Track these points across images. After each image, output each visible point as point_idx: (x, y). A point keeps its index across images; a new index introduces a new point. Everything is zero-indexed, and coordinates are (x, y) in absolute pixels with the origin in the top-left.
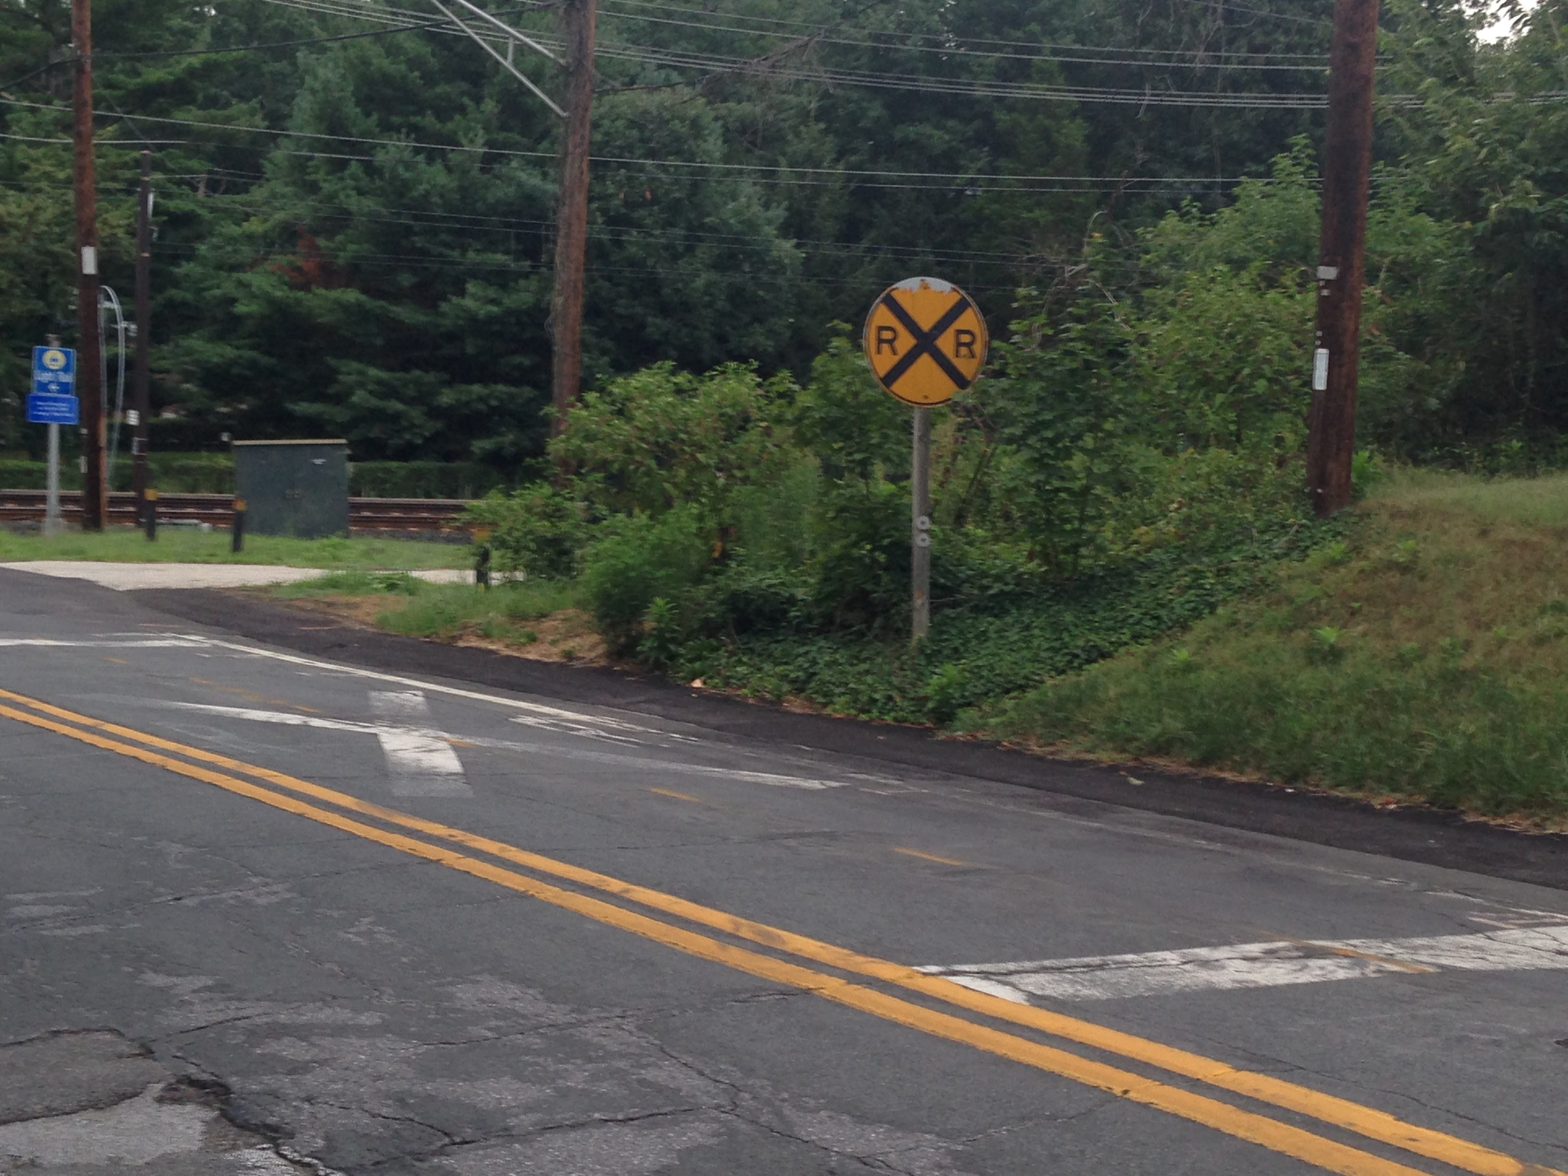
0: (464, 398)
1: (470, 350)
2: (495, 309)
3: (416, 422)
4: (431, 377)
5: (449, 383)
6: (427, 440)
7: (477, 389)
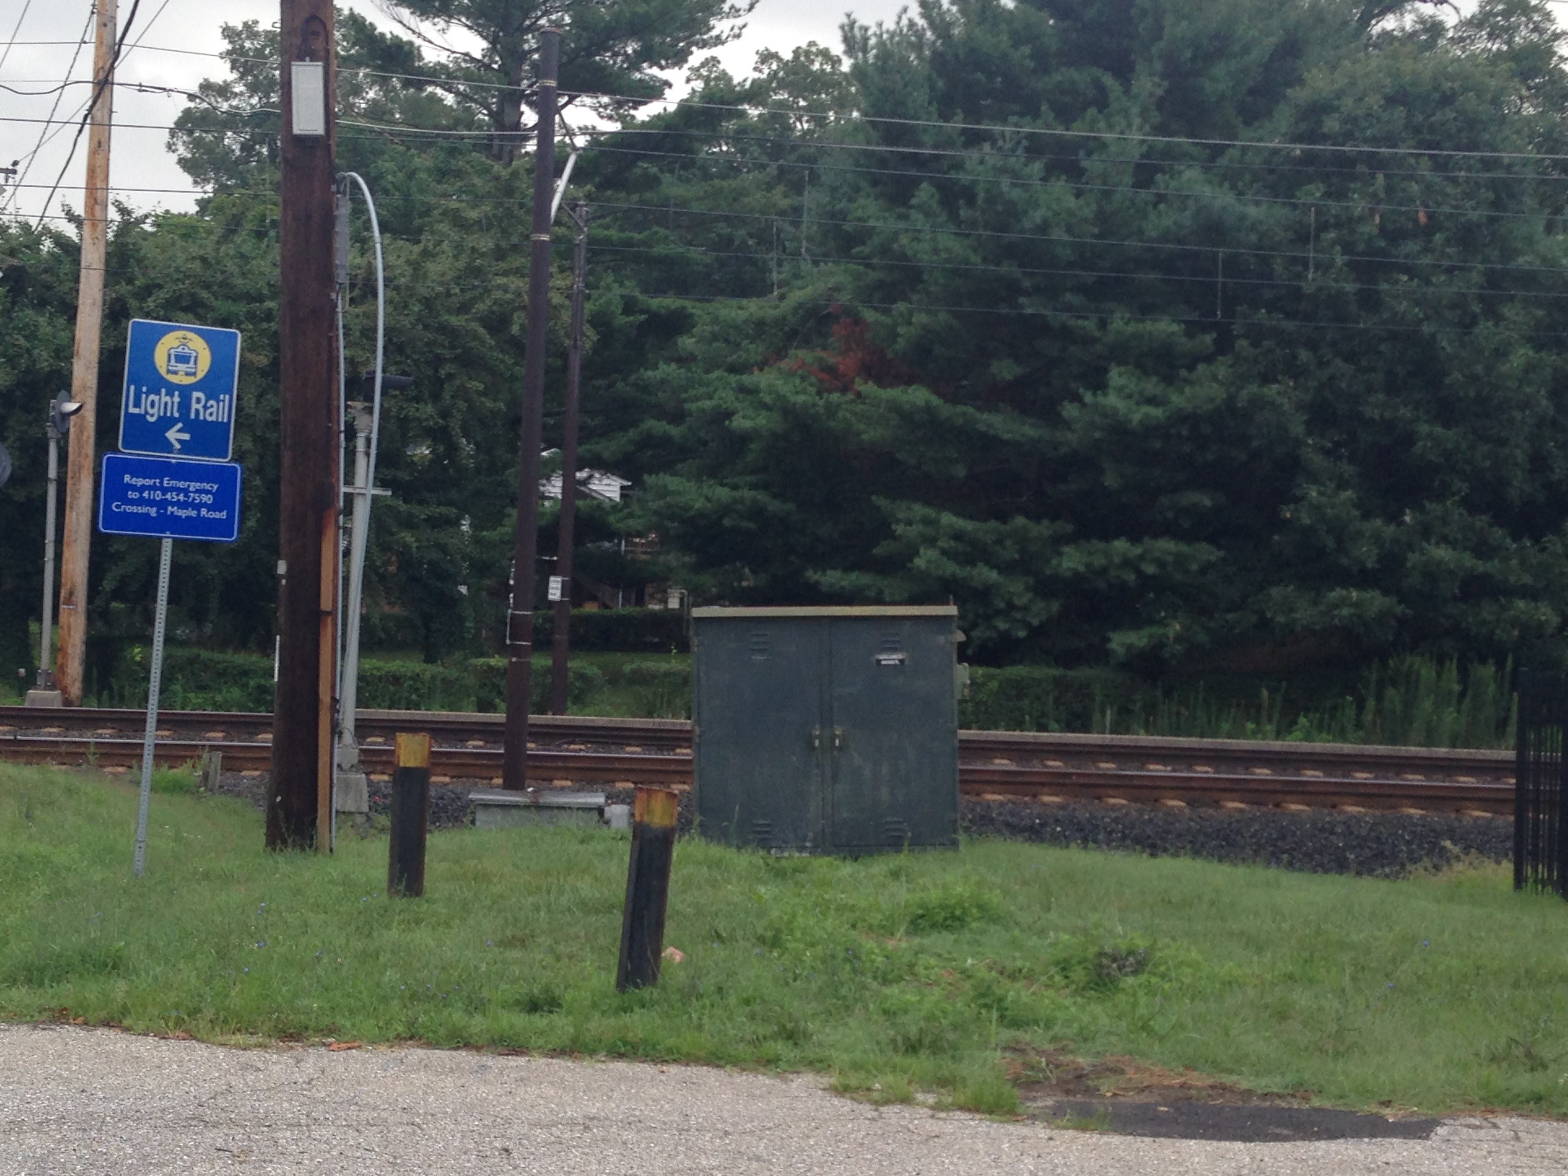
0: (1099, 561)
1: (1111, 480)
2: (1156, 412)
3: (1018, 602)
4: (1043, 529)
5: (1072, 539)
6: (1036, 632)
7: (1120, 545)
